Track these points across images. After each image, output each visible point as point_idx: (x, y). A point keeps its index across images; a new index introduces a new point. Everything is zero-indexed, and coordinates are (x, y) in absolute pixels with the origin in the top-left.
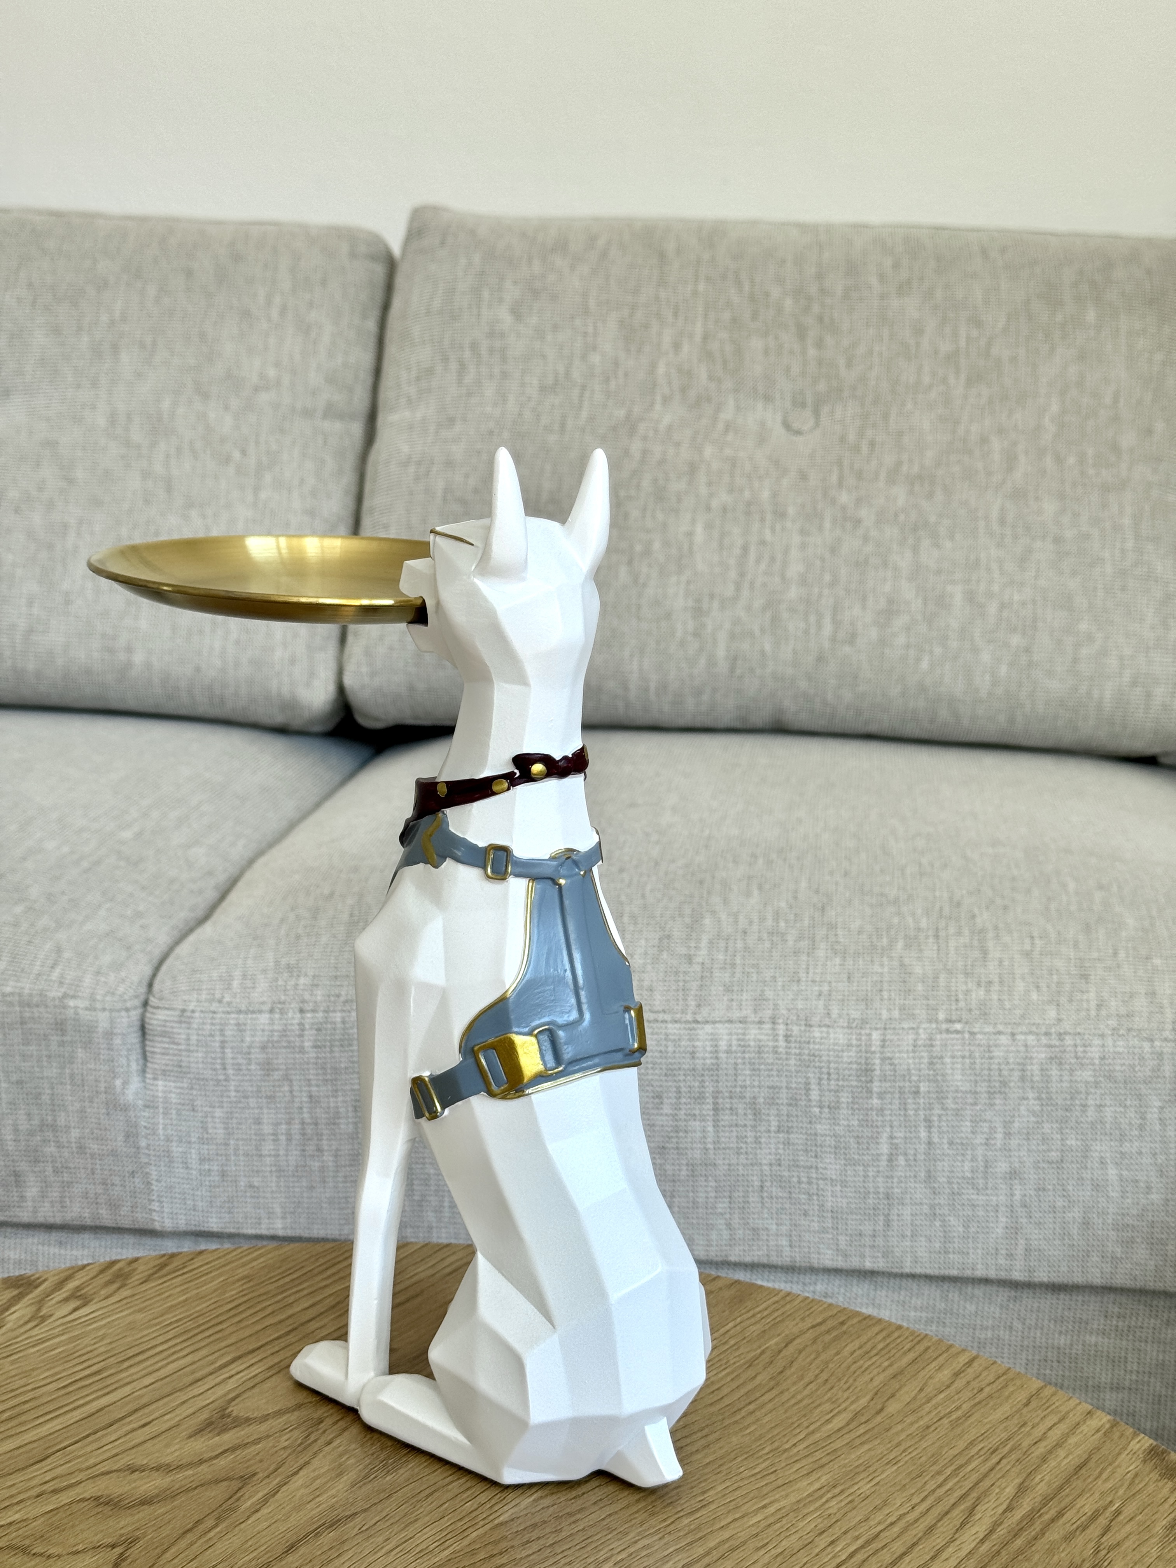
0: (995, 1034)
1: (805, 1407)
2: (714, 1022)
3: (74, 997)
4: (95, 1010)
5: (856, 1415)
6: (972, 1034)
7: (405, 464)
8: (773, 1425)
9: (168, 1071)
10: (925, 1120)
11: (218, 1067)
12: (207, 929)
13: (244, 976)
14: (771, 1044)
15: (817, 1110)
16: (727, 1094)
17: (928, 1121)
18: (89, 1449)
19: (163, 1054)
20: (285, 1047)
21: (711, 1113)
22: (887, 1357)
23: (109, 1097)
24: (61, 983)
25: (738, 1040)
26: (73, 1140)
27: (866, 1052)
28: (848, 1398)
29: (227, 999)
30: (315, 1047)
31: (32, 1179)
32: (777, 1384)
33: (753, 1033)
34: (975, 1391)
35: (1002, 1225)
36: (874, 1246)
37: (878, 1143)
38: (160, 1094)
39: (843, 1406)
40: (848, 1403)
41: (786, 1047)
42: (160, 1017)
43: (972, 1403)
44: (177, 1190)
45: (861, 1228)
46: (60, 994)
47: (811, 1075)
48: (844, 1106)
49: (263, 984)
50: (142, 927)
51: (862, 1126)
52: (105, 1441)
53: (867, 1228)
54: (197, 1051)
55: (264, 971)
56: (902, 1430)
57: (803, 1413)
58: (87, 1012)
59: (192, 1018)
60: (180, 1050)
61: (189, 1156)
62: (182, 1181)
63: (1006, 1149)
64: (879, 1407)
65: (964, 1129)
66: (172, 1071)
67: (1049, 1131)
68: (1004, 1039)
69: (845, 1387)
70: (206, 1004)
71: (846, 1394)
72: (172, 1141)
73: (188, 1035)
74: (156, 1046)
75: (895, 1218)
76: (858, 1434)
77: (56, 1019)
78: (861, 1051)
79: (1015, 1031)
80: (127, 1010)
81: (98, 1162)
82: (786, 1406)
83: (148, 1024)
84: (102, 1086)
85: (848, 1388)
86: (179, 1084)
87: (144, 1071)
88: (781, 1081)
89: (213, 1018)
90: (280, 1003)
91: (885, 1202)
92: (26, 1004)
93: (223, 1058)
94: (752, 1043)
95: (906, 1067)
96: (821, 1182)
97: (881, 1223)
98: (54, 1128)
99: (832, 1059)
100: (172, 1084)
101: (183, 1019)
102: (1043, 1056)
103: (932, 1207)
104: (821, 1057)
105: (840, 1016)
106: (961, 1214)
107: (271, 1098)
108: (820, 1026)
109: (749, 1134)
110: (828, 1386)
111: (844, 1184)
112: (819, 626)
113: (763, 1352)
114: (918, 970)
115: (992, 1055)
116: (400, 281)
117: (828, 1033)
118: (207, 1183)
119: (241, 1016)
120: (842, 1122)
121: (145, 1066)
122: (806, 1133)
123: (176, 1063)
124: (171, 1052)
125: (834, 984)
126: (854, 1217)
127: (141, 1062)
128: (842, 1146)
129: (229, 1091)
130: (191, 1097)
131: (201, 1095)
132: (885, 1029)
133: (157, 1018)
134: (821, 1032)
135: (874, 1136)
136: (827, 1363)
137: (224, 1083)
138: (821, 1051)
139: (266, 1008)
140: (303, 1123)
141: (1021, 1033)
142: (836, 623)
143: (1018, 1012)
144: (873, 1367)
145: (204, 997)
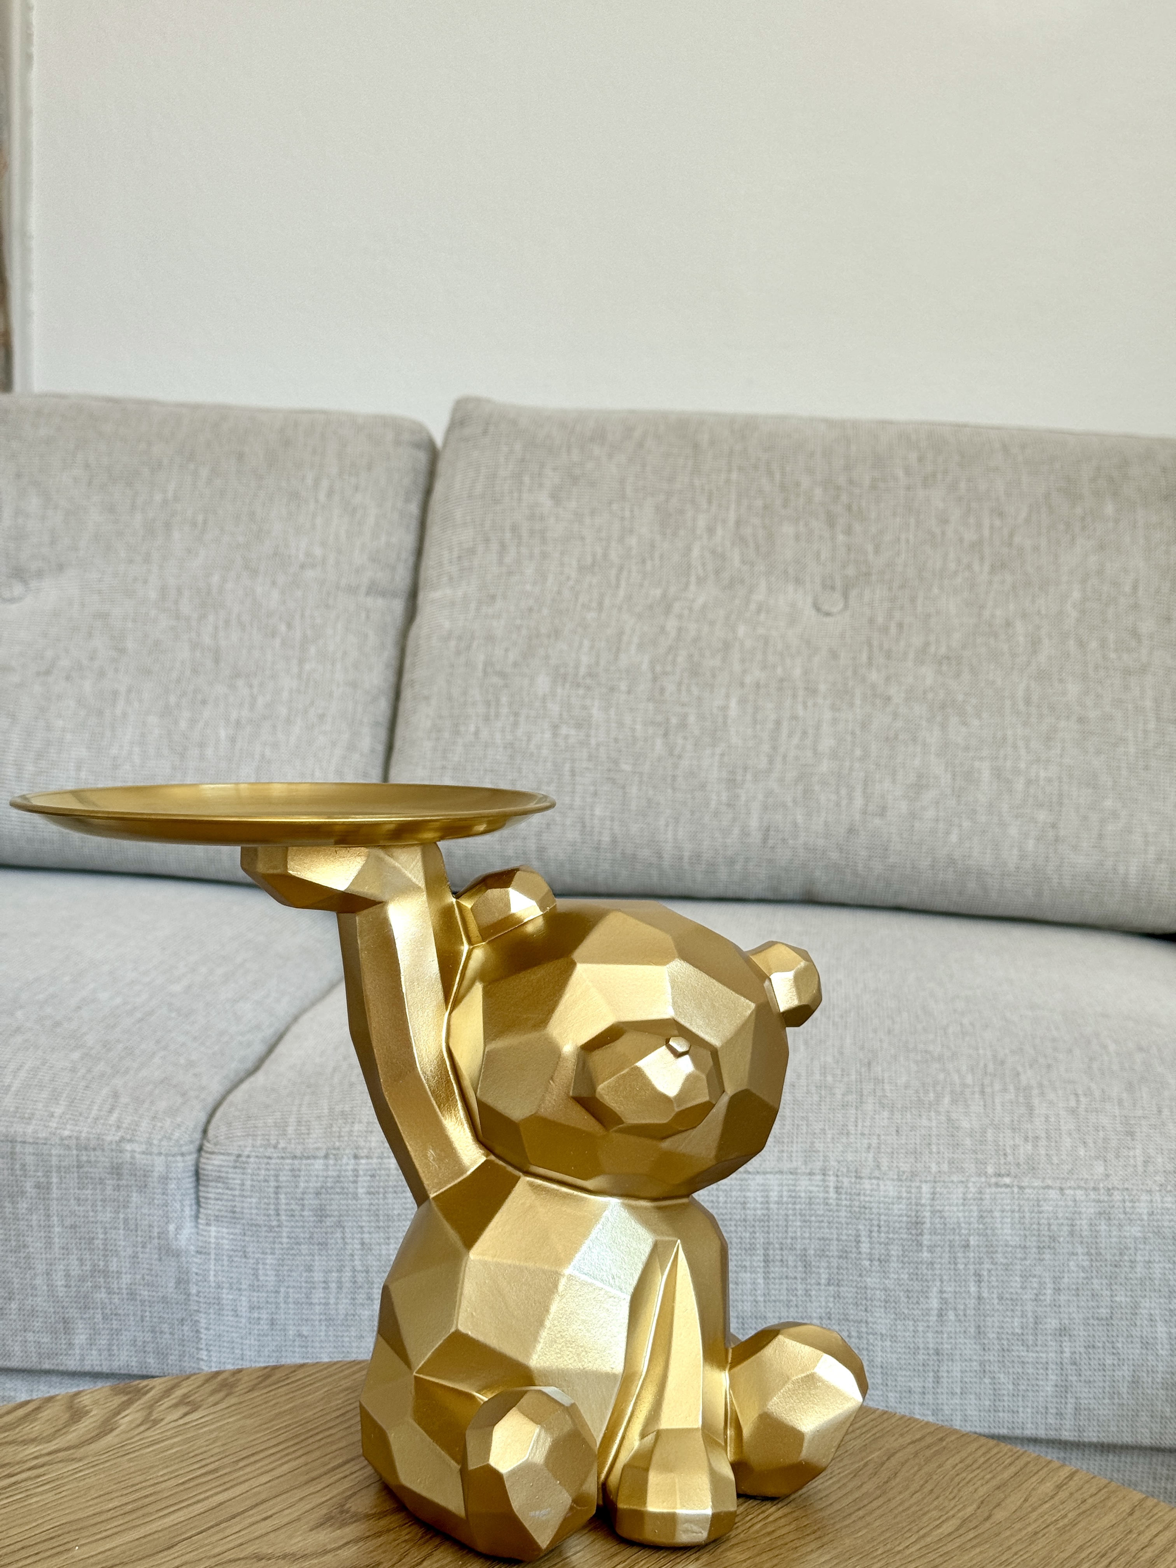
0: (1044, 1188)
1: (914, 1513)
2: (765, 1173)
3: (130, 1141)
4: (151, 1154)
5: (964, 1521)
6: (1021, 1188)
7: (447, 638)
8: (884, 1529)
9: (222, 1217)
10: (974, 1275)
11: (272, 1212)
12: (259, 1078)
13: (299, 1123)
14: (821, 1195)
15: (867, 1263)
16: (777, 1246)
17: (978, 1275)
18: (214, 1539)
19: (217, 1199)
20: (338, 1193)
21: (762, 1264)
22: (989, 1470)
23: (162, 1242)
24: (119, 1127)
25: (789, 1191)
26: (124, 1286)
27: (917, 1205)
28: (955, 1506)
29: (282, 1145)
30: (369, 1193)
31: (81, 1327)
32: (884, 1493)
33: (804, 1183)
34: (1079, 1502)
35: (1053, 1383)
36: (923, 1404)
37: (927, 1297)
38: (213, 1240)
39: (951, 1513)
40: (956, 1509)
41: (837, 1199)
42: (216, 1162)
43: (1078, 1512)
44: (225, 1339)
45: (911, 1385)
46: (117, 1138)
47: (861, 1227)
48: (895, 1259)
49: (317, 1131)
50: (195, 1075)
51: (912, 1279)
52: (228, 1532)
53: (916, 1384)
54: (251, 1197)
55: (319, 1117)
56: (1012, 1535)
57: (912, 1519)
58: (144, 1156)
59: (248, 1163)
60: (234, 1196)
61: (239, 1304)
62: (231, 1330)
63: (1055, 1304)
64: (986, 1514)
65: (1013, 1284)
66: (226, 1217)
67: (1099, 1288)
68: (1053, 1194)
69: (951, 1497)
70: (261, 1150)
71: (953, 1503)
72: (222, 1289)
73: (242, 1180)
74: (211, 1191)
75: (945, 1375)
76: (968, 1538)
77: (112, 1163)
78: (911, 1203)
79: (1064, 1186)
80: (183, 1155)
81: (147, 1308)
82: (896, 1512)
83: (204, 1169)
84: (156, 1230)
85: (954, 1498)
86: (232, 1230)
87: (197, 1217)
88: (832, 1233)
89: (268, 1163)
90: (334, 1149)
91: (935, 1358)
92: (84, 1147)
93: (277, 1204)
94: (803, 1195)
95: (956, 1220)
96: (871, 1336)
97: (931, 1380)
98: (105, 1273)
99: (882, 1211)
100: (225, 1230)
101: (238, 1164)
102: (1092, 1211)
103: (982, 1364)
104: (871, 1209)
105: (890, 1168)
106: (1011, 1371)
107: (323, 1245)
108: (870, 1178)
109: (800, 1286)
110: (934, 1496)
111: (894, 1338)
112: (851, 798)
113: (866, 1465)
114: (965, 1124)
115: (1041, 1209)
116: (443, 467)
117: (878, 1185)
118: (256, 1332)
119: (296, 1162)
120: (892, 1275)
121: (198, 1212)
122: (856, 1286)
123: (230, 1209)
124: (225, 1197)
125: (883, 1137)
126: (904, 1373)
127: (194, 1207)
128: (891, 1300)
129: (281, 1237)
130: (243, 1244)
131: (253, 1241)
132: (935, 1182)
133: (212, 1164)
134: (872, 1185)
135: (924, 1290)
136: (930, 1475)
137: (277, 1229)
138: (871, 1202)
139: (322, 1153)
140: (354, 1270)
141: (1070, 1188)
142: (867, 797)
143: (1066, 1167)
144: (976, 1479)
145: (259, 1143)
